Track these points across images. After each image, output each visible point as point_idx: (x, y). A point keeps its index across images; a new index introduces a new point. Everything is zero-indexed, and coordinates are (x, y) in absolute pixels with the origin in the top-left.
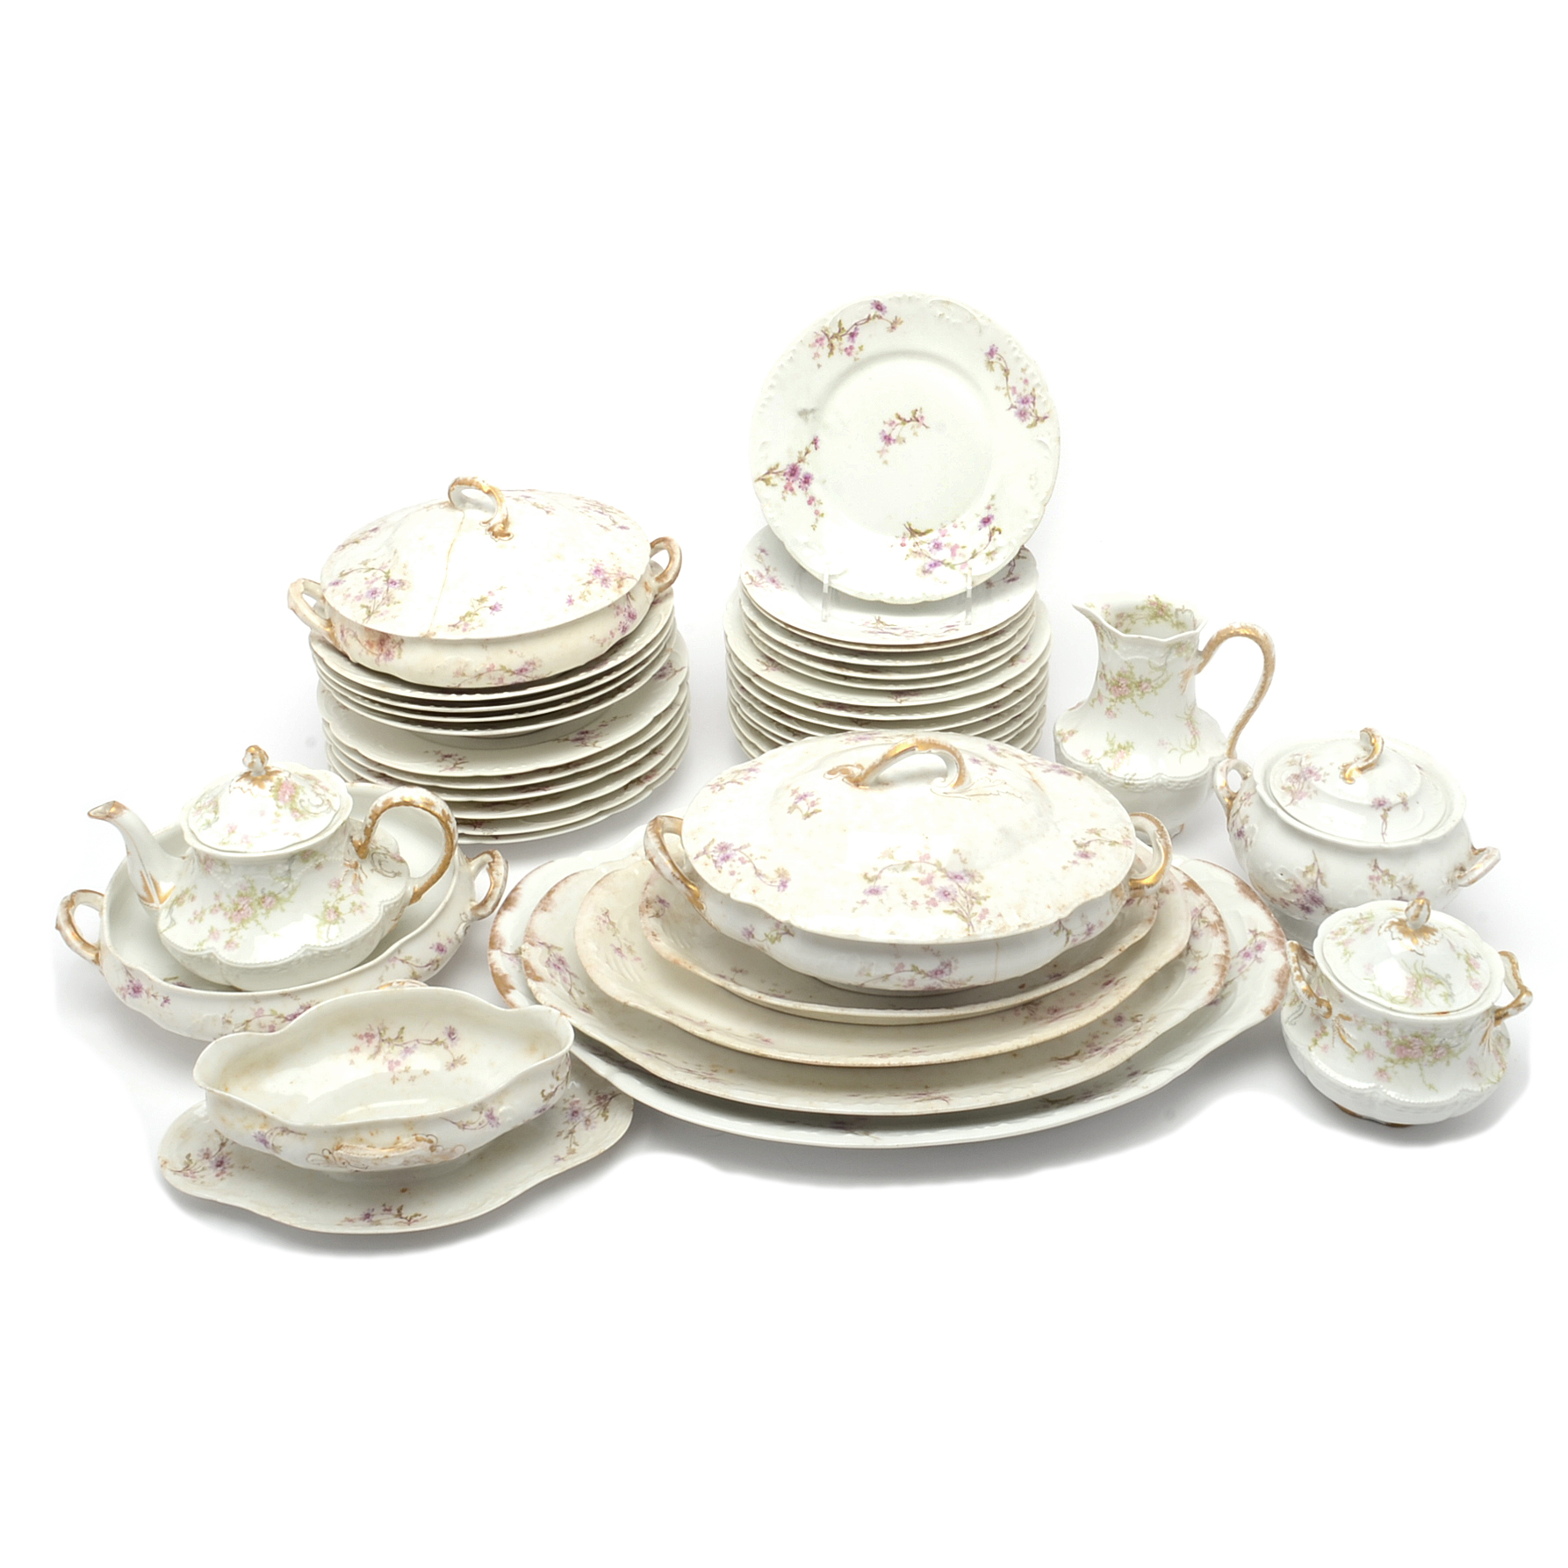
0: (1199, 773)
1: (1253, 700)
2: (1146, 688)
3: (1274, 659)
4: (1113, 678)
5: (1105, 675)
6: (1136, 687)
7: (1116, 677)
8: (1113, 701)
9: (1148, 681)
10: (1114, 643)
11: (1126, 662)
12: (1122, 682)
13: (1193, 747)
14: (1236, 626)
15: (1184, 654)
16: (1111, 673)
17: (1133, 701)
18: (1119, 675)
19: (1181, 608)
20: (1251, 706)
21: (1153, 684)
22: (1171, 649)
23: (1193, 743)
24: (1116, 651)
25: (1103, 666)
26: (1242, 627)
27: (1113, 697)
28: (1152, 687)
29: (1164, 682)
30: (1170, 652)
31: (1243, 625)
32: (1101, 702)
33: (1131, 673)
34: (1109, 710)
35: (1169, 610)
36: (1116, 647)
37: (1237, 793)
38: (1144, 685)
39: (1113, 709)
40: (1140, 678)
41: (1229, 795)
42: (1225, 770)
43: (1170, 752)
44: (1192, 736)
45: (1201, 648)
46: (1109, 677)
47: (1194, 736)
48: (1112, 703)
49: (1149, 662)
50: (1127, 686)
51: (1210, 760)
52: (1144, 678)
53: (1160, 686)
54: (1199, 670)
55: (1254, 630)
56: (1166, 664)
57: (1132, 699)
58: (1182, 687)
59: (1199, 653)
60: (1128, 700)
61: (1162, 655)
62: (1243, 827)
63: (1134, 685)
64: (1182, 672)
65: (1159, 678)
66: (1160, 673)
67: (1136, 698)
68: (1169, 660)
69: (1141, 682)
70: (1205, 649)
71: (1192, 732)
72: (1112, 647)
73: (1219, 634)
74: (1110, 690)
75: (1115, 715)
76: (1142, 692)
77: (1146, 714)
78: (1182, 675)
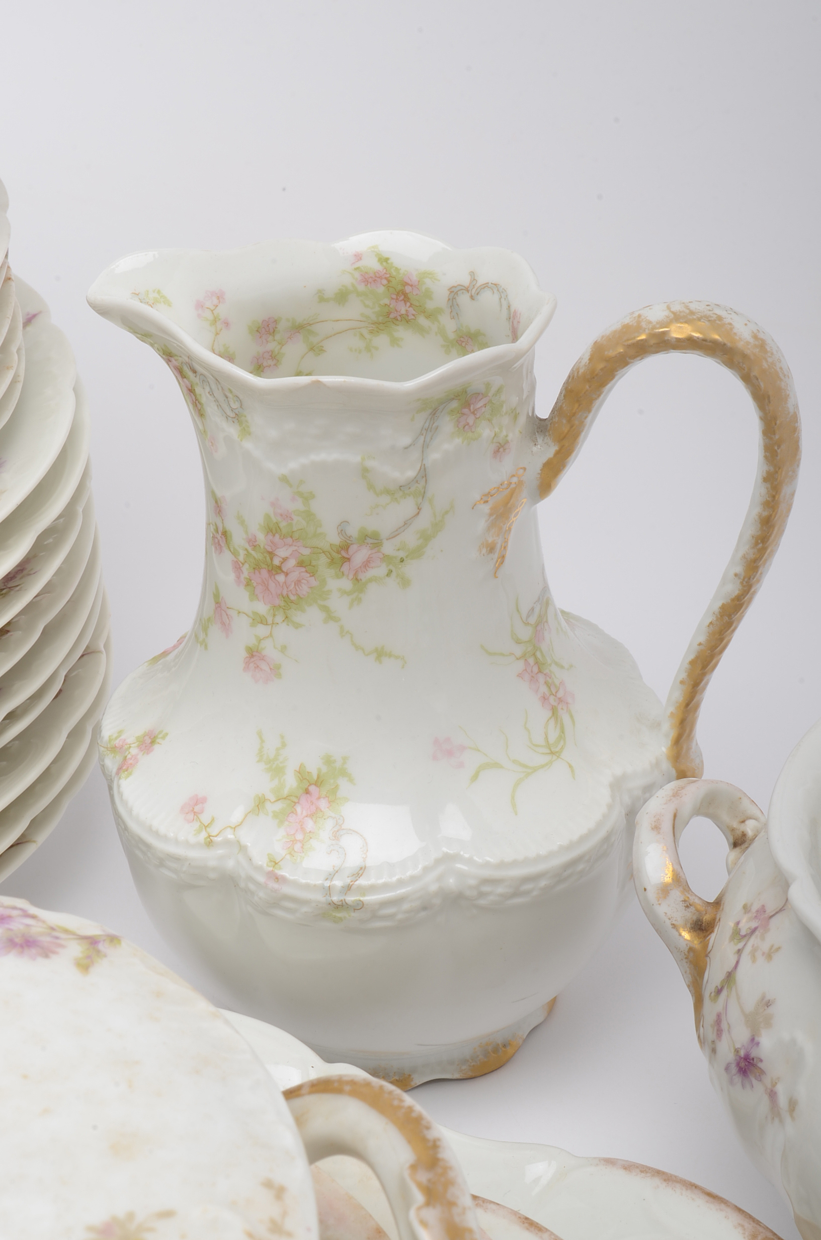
0: (583, 839)
1: (739, 569)
2: (366, 564)
3: (795, 418)
4: (253, 542)
5: (225, 534)
6: (332, 562)
7: (261, 537)
8: (262, 621)
9: (372, 540)
10: (238, 418)
11: (284, 479)
12: (282, 553)
13: (553, 751)
14: (656, 314)
15: (486, 432)
16: (242, 522)
17: (330, 616)
18: (271, 529)
19: (465, 280)
20: (733, 589)
21: (388, 548)
22: (434, 414)
23: (553, 735)
24: (248, 445)
25: (217, 506)
26: (677, 318)
27: (262, 608)
28: (387, 559)
29: (426, 537)
30: (429, 431)
31: (677, 308)
32: (226, 627)
33: (309, 515)
34: (253, 655)
35: (428, 295)
36: (246, 432)
37: (718, 904)
38: (360, 556)
39: (269, 650)
40: (342, 532)
41: (690, 915)
42: (667, 826)
43: (475, 777)
44: (549, 714)
45: (544, 410)
46: (239, 539)
47: (554, 710)
48: (262, 630)
49: (365, 472)
50: (301, 564)
51: (616, 785)
52: (353, 531)
53: (417, 553)
54: (545, 487)
55: (716, 322)
56: (424, 474)
57: (325, 609)
58: (491, 549)
59: (540, 427)
60: (311, 615)
61: (406, 440)
62: (754, 1042)
63: (323, 560)
64: (486, 498)
65: (406, 524)
66: (407, 507)
67: (338, 604)
68: (434, 456)
69: (346, 547)
70: (557, 410)
71: (544, 699)
72: (233, 431)
73: (598, 350)
74: (248, 584)
75: (276, 671)
76: (357, 580)
77: (380, 654)
78: (486, 508)
